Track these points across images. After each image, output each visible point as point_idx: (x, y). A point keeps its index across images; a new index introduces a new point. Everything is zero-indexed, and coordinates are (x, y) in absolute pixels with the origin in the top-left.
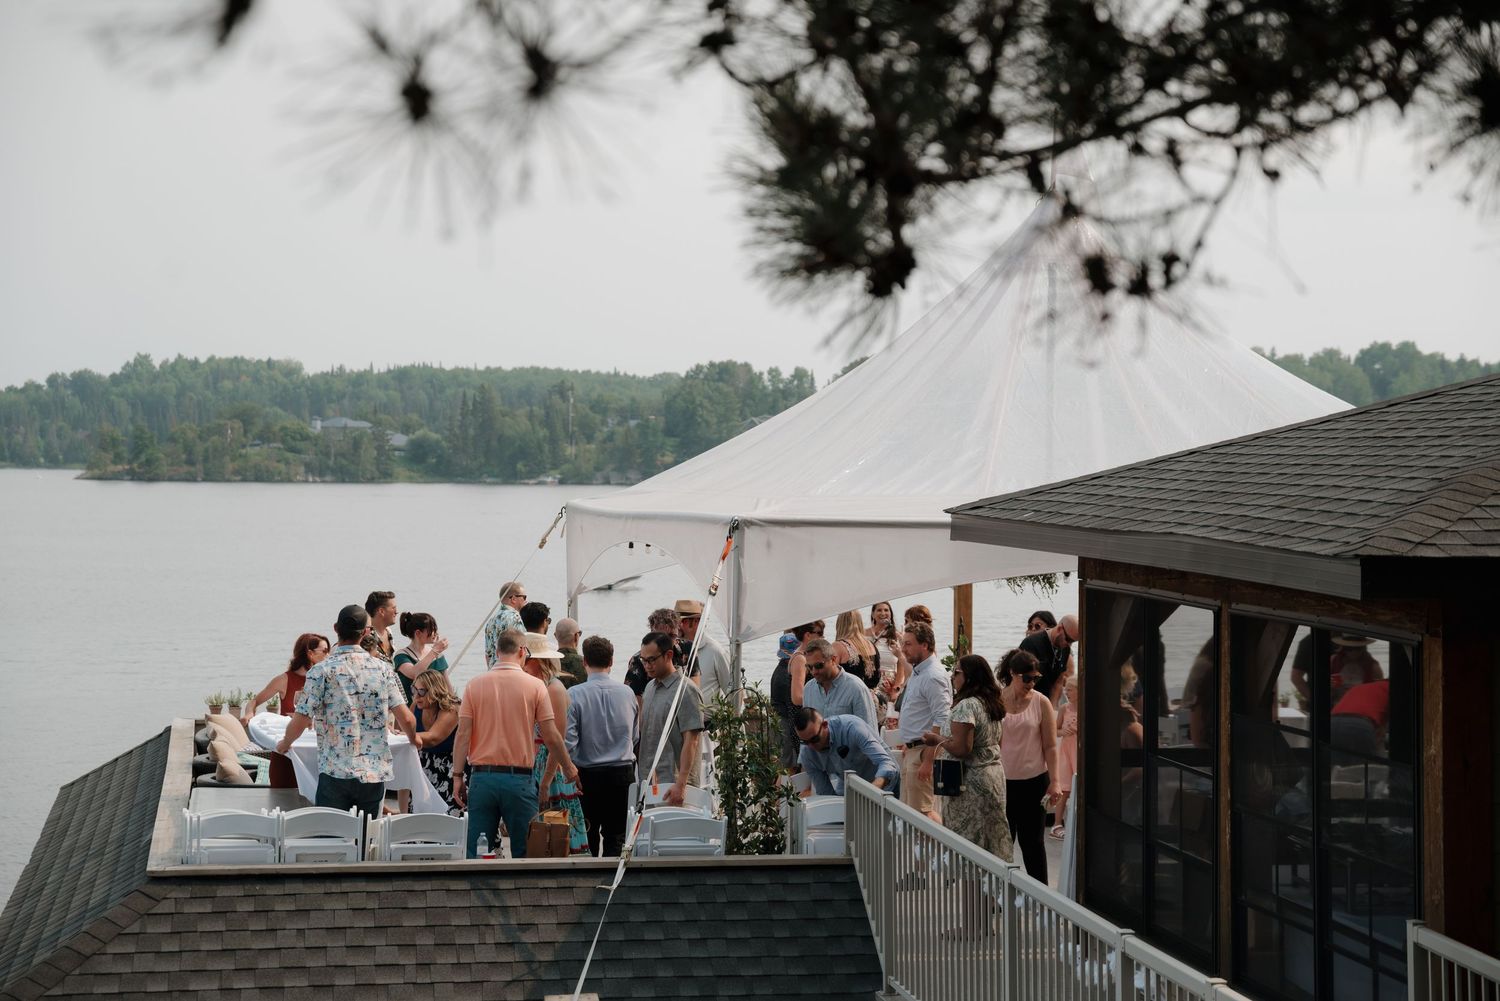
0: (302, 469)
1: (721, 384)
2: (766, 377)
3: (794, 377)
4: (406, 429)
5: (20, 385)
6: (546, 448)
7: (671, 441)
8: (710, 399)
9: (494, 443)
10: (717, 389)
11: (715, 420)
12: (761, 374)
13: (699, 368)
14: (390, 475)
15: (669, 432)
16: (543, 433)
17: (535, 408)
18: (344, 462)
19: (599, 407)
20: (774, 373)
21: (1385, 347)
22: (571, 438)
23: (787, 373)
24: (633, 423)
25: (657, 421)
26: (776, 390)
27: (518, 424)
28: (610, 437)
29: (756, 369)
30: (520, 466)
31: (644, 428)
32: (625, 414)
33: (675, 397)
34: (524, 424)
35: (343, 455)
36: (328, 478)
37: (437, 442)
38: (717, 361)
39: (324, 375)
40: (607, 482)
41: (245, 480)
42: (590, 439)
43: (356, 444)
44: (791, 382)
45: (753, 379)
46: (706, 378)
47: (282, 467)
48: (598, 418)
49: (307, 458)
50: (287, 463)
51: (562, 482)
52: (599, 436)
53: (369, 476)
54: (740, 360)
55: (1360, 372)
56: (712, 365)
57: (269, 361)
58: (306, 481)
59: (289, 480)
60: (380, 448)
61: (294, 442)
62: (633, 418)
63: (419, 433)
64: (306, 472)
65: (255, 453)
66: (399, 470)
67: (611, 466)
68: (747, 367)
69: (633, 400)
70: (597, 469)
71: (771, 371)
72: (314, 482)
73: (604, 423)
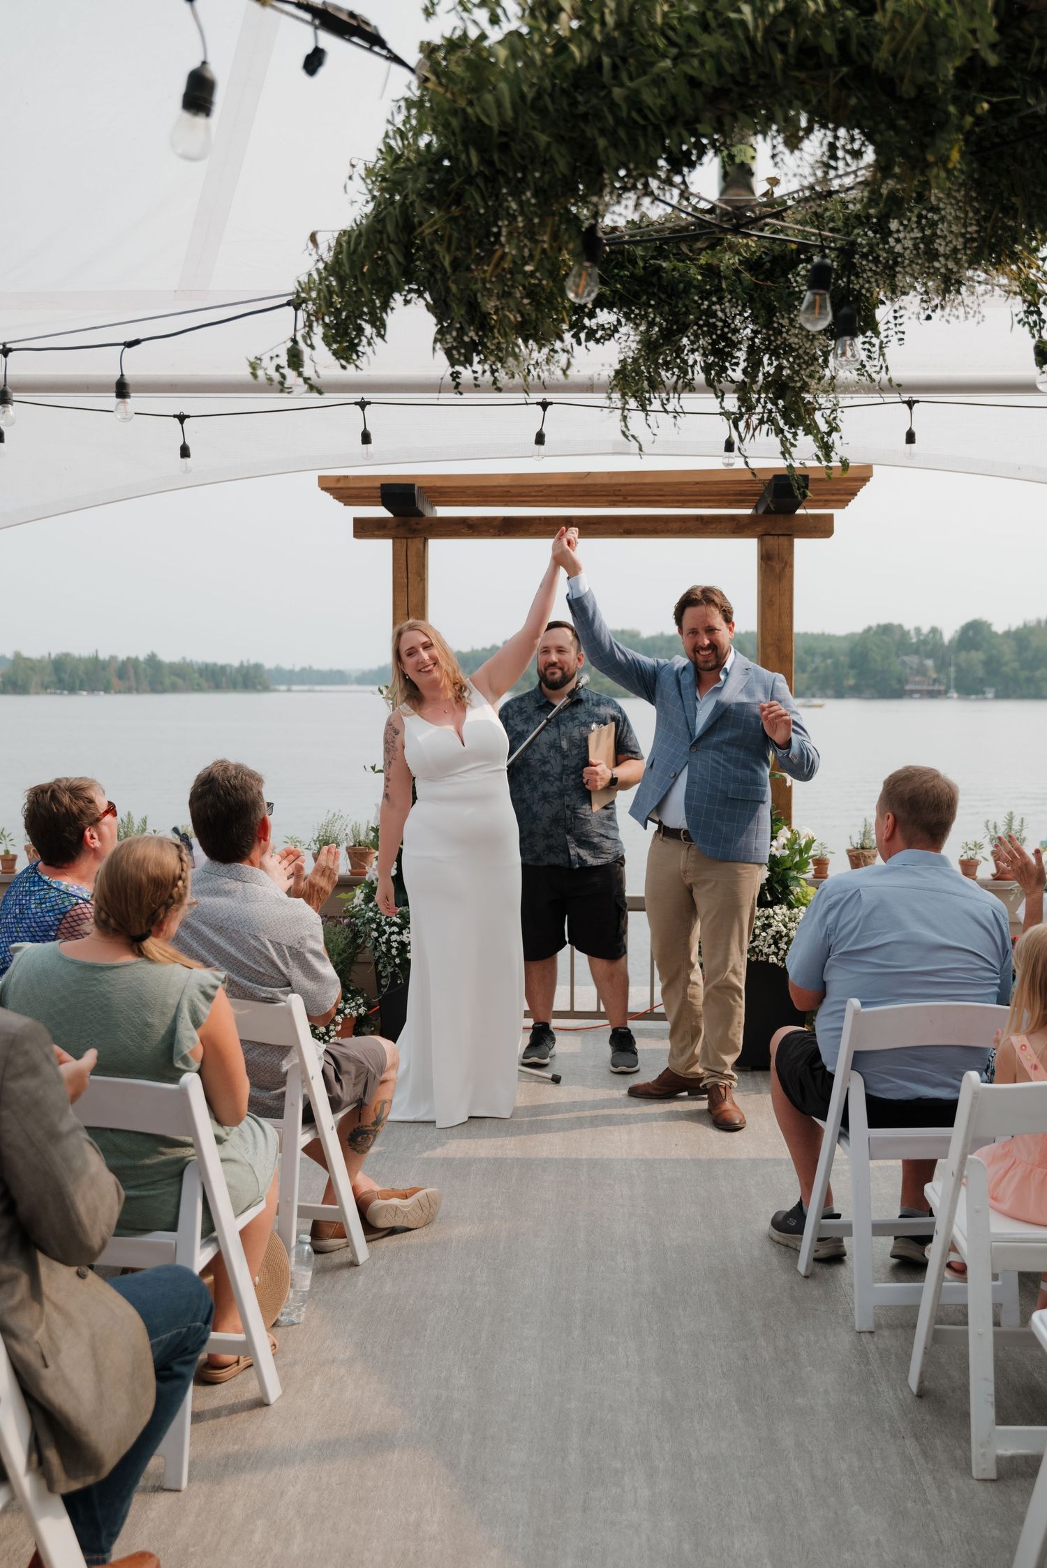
1: (884, 637)
2: (912, 633)
5: (488, 646)
7: (853, 672)
8: (877, 645)
10: (882, 640)
11: (878, 658)
12: (909, 631)
13: (870, 628)
15: (852, 666)
24: (829, 661)
25: (845, 660)
26: (919, 641)
28: (816, 670)
31: (836, 664)
32: (825, 656)
39: (652, 639)
44: (927, 635)
48: (809, 659)
52: (809, 669)
54: (896, 622)
56: (879, 626)
57: (623, 632)
62: (830, 657)
67: (817, 687)
68: (900, 627)
69: (832, 647)
70: (808, 688)
73: (813, 661)
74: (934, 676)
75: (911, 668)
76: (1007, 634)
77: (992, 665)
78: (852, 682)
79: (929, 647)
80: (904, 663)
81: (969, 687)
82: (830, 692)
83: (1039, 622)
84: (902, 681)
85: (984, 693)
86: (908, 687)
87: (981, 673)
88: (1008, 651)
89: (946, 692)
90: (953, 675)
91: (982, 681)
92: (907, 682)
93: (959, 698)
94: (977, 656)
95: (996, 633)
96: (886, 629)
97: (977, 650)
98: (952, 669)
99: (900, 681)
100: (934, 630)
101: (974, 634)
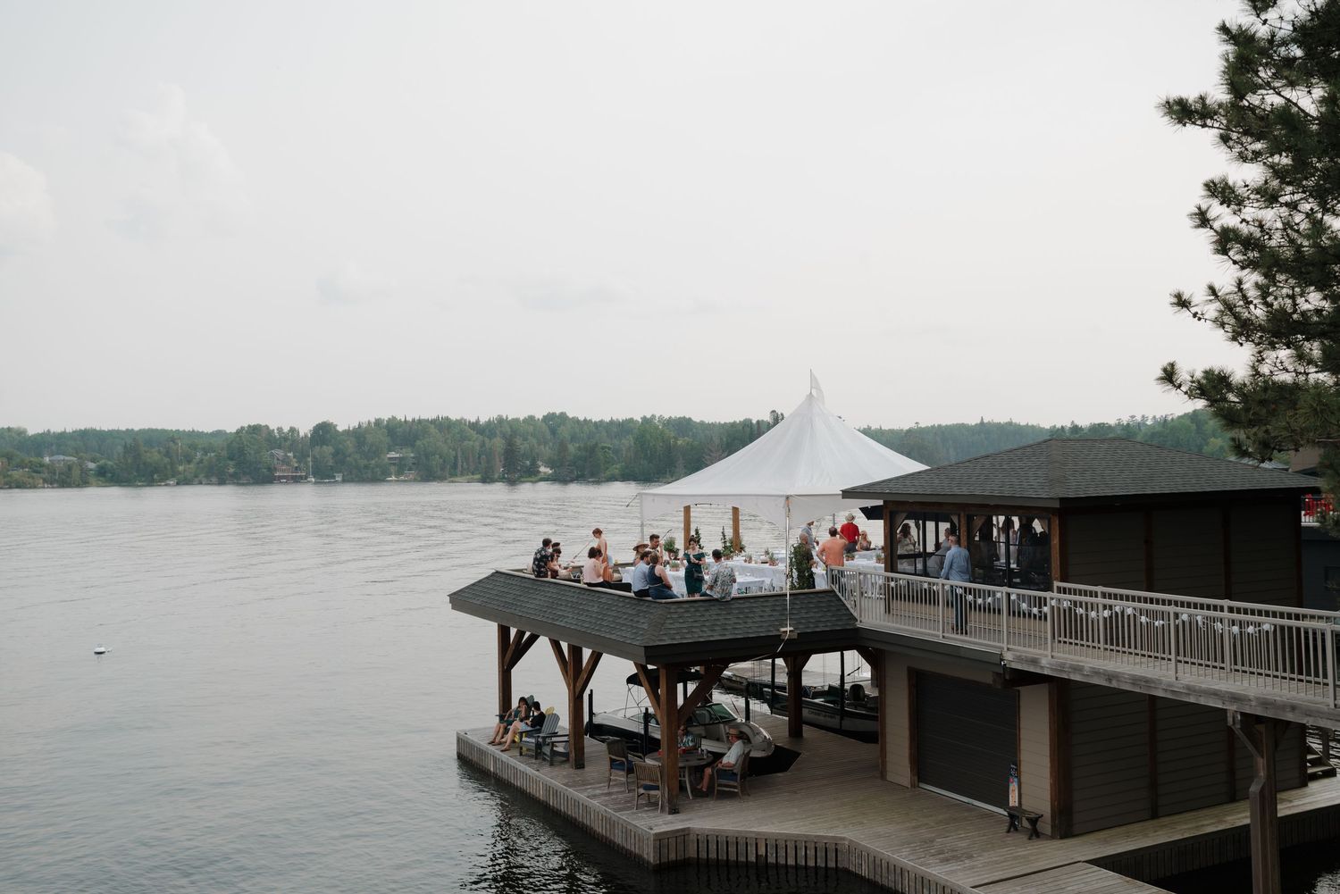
0: (41, 481)
1: (254, 435)
3: (290, 431)
4: (93, 461)
6: (169, 467)
7: (231, 463)
8: (250, 442)
9: (142, 466)
10: (252, 438)
11: (252, 452)
13: (242, 428)
14: (88, 483)
15: (231, 459)
16: (166, 460)
17: (161, 449)
18: (64, 477)
19: (194, 447)
20: (280, 429)
21: (554, 414)
22: (181, 463)
23: (286, 429)
24: (211, 454)
25: (224, 453)
27: (154, 456)
28: (201, 461)
29: (271, 428)
30: (155, 476)
31: (217, 457)
32: (206, 452)
33: (232, 442)
34: (156, 457)
35: (63, 474)
36: (55, 485)
37: (112, 466)
38: (252, 424)
40: (201, 483)
41: (10, 488)
42: (189, 462)
43: (70, 468)
44: (288, 433)
45: (270, 432)
46: (247, 432)
47: (31, 480)
48: (194, 452)
49: (44, 476)
50: (33, 478)
51: (178, 484)
52: (195, 461)
53: (77, 483)
54: (263, 424)
55: (544, 425)
56: (249, 426)
58: (44, 487)
59: (35, 487)
60: (82, 470)
61: (37, 469)
62: (211, 452)
63: (102, 462)
64: (44, 483)
65: (17, 474)
66: (92, 480)
67: (203, 475)
68: (267, 427)
69: (210, 443)
70: (196, 476)
71: (278, 429)
72: (48, 487)
73: (196, 454)
74: (296, 465)
75: (278, 459)
76: (347, 432)
77: (339, 455)
78: (232, 470)
79: (288, 443)
80: (272, 455)
81: (323, 474)
82: (214, 479)
83: (369, 422)
84: (271, 469)
85: (334, 477)
86: (277, 474)
87: (330, 463)
88: (350, 445)
89: (306, 478)
90: (310, 464)
91: (332, 468)
92: (275, 469)
93: (316, 483)
94: (328, 450)
95: (338, 431)
96: (255, 429)
97: (327, 445)
98: (309, 459)
99: (269, 469)
100: (292, 430)
101: (324, 432)
